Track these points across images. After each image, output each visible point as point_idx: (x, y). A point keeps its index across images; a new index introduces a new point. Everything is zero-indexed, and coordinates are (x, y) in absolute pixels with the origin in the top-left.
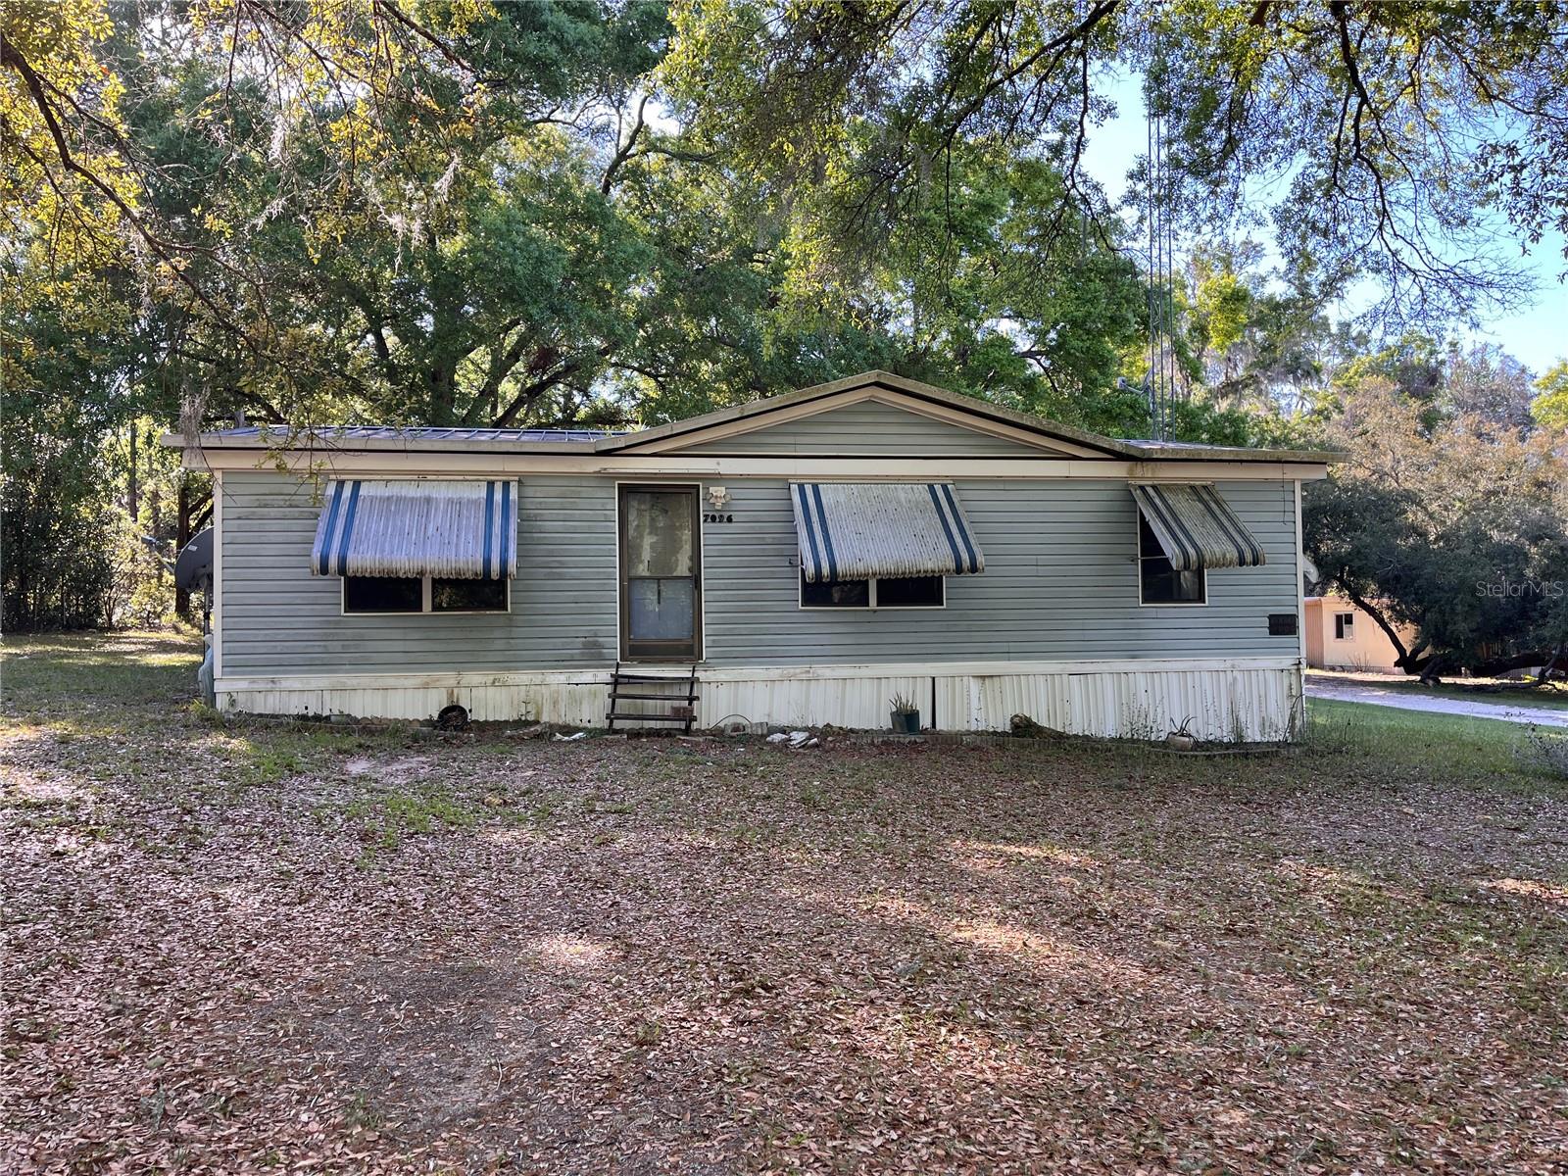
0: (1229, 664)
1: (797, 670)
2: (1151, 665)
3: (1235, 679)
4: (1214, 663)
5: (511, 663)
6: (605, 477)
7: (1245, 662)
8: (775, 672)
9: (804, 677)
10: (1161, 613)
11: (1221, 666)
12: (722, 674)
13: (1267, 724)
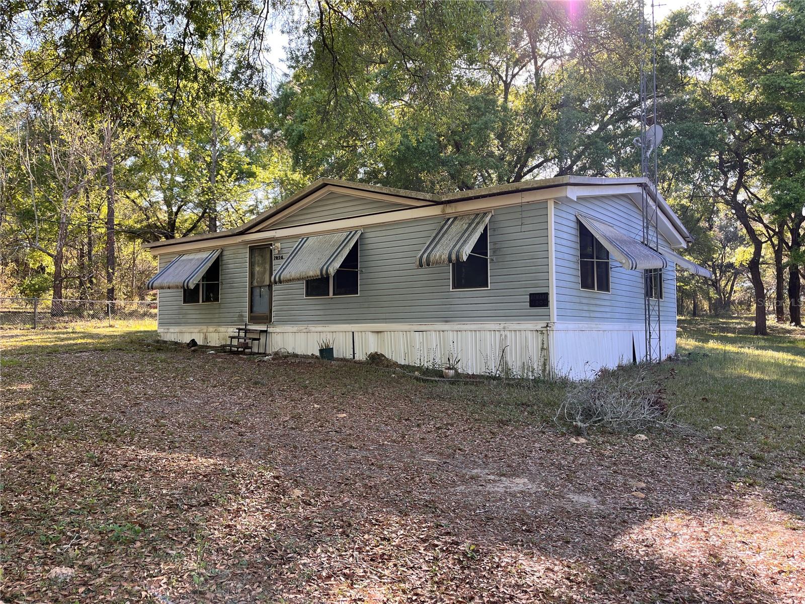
0: (502, 326)
1: (302, 327)
2: (456, 326)
3: (506, 336)
4: (493, 326)
5: (220, 324)
6: (245, 243)
7: (514, 326)
8: (295, 329)
9: (305, 331)
10: (462, 295)
11: (497, 327)
12: (278, 329)
13: (526, 367)
